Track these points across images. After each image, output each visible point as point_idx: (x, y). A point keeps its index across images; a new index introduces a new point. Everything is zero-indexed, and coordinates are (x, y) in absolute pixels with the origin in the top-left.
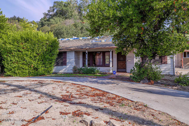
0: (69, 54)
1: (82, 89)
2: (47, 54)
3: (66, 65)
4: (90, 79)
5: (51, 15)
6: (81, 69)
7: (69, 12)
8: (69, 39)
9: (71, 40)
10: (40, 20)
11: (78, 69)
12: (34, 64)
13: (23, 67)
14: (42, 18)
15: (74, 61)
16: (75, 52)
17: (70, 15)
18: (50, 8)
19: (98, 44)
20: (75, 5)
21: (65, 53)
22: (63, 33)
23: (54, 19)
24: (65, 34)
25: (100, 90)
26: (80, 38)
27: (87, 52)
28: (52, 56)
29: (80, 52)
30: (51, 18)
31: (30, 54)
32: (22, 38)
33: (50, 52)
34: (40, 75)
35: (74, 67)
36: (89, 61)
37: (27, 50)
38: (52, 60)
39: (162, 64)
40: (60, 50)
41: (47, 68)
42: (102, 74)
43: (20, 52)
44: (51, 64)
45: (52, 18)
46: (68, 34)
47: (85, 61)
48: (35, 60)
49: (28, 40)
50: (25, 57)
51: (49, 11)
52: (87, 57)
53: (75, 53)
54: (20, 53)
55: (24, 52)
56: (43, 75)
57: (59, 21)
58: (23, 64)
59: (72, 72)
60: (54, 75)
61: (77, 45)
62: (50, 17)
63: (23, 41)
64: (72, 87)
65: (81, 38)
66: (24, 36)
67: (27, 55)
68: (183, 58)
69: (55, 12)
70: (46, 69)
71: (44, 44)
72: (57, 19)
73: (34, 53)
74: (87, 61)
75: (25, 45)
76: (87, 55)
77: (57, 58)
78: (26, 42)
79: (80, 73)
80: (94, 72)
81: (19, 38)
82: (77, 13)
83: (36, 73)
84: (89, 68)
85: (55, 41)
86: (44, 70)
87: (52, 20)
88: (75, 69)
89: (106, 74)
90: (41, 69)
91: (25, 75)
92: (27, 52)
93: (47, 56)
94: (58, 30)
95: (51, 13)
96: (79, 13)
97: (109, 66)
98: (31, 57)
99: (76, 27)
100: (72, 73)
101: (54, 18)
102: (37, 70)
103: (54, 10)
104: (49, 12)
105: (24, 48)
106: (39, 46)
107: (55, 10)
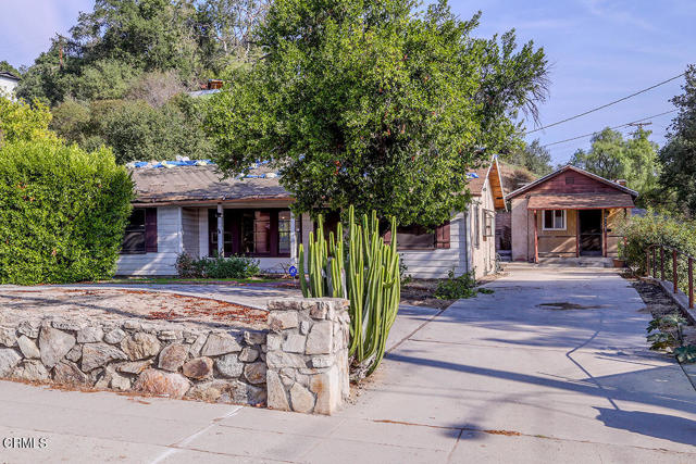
0: (164, 217)
1: (198, 305)
2: (98, 216)
3: (156, 251)
4: (223, 288)
5: (84, 49)
6: (203, 263)
7: (161, 40)
8: (164, 163)
9: (170, 166)
10: (38, 62)
11: (194, 264)
12: (60, 245)
13: (27, 256)
14: (43, 55)
15: (181, 236)
16: (184, 209)
17: (165, 50)
18: (82, 18)
19: (253, 185)
20: (185, 11)
21: (152, 212)
22: (139, 139)
23: (100, 70)
24: (148, 140)
25: (238, 305)
26: (200, 162)
27: (220, 210)
28: (112, 223)
29: (199, 209)
30: (87, 63)
31: (48, 217)
32: (20, 167)
33: (108, 211)
34: (79, 281)
35: (183, 257)
36: (226, 238)
37: (37, 203)
38: (114, 234)
39: (436, 247)
40: (137, 202)
41: (99, 259)
42: (267, 277)
43: (17, 209)
44: (109, 246)
45: (90, 61)
46: (159, 141)
47: (216, 239)
48: (61, 234)
49: (40, 175)
50: (31, 227)
51: (77, 32)
52: (220, 226)
53: (183, 214)
54: (17, 214)
55: (28, 212)
56: (86, 280)
57: (119, 77)
58: (26, 245)
59: (175, 272)
60: (119, 281)
61: (190, 188)
62: (82, 56)
63: (26, 178)
64: (175, 300)
65: (203, 163)
66: (27, 162)
67: (37, 220)
68: (544, 229)
69: (102, 35)
70: (96, 261)
71: (88, 186)
72: (110, 67)
73: (59, 213)
74: (220, 237)
75: (32, 191)
76: (220, 220)
77: (126, 229)
78: (33, 180)
79: (201, 277)
80: (242, 271)
81: (13, 169)
82: (193, 46)
83: (63, 273)
84: (226, 259)
85: (120, 177)
86: (90, 265)
87: (90, 72)
88: (183, 262)
89: (279, 277)
90: (81, 262)
91: (31, 279)
92: (37, 211)
93: (99, 223)
94: (121, 129)
95: (84, 41)
96: (201, 45)
97: (288, 255)
98: (49, 226)
99: (189, 115)
100: (174, 277)
101: (98, 63)
102: (68, 265)
103: (96, 28)
104: (75, 35)
105: (28, 199)
106: (72, 193)
107: (103, 30)
